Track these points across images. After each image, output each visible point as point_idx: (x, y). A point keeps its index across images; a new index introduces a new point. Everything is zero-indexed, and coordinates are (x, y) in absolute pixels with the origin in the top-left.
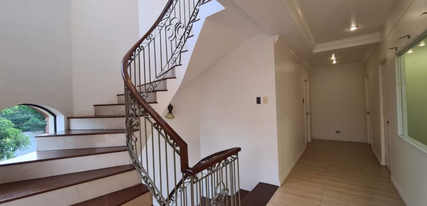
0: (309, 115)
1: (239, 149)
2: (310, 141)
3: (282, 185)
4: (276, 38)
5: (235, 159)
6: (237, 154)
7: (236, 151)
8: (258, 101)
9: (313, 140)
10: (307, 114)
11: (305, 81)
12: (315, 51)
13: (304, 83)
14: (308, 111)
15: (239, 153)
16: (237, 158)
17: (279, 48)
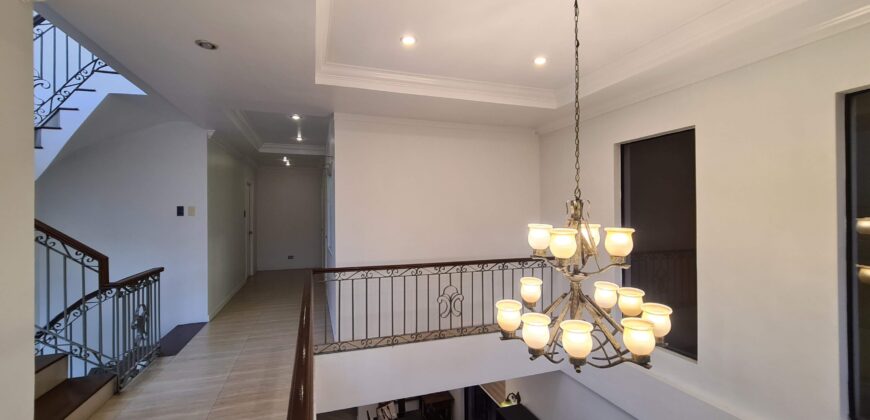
0: (252, 236)
1: (162, 269)
2: (252, 274)
3: (211, 321)
4: (211, 133)
5: (155, 281)
6: (159, 276)
7: (157, 272)
8: (180, 211)
9: (257, 273)
10: (250, 233)
11: (249, 185)
12: (261, 150)
13: (247, 187)
14: (252, 230)
15: (161, 274)
16: (159, 280)
17: (214, 145)
